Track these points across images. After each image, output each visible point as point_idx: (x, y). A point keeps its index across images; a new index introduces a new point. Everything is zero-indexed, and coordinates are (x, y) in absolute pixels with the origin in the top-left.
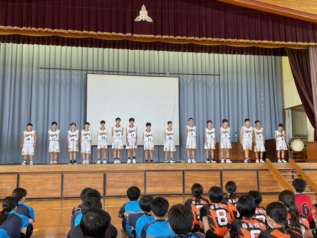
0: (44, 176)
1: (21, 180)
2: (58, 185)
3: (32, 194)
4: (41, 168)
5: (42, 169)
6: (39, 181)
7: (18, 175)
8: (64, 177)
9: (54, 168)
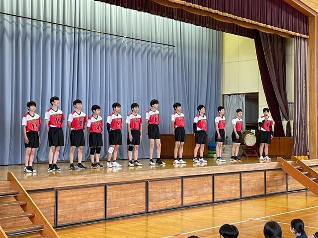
0: (86, 191)
1: (59, 199)
2: (101, 202)
3: (72, 218)
4: (84, 179)
5: (84, 182)
6: (80, 198)
7: (56, 191)
8: (108, 190)
9: (98, 178)
